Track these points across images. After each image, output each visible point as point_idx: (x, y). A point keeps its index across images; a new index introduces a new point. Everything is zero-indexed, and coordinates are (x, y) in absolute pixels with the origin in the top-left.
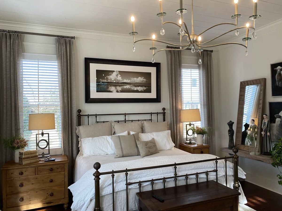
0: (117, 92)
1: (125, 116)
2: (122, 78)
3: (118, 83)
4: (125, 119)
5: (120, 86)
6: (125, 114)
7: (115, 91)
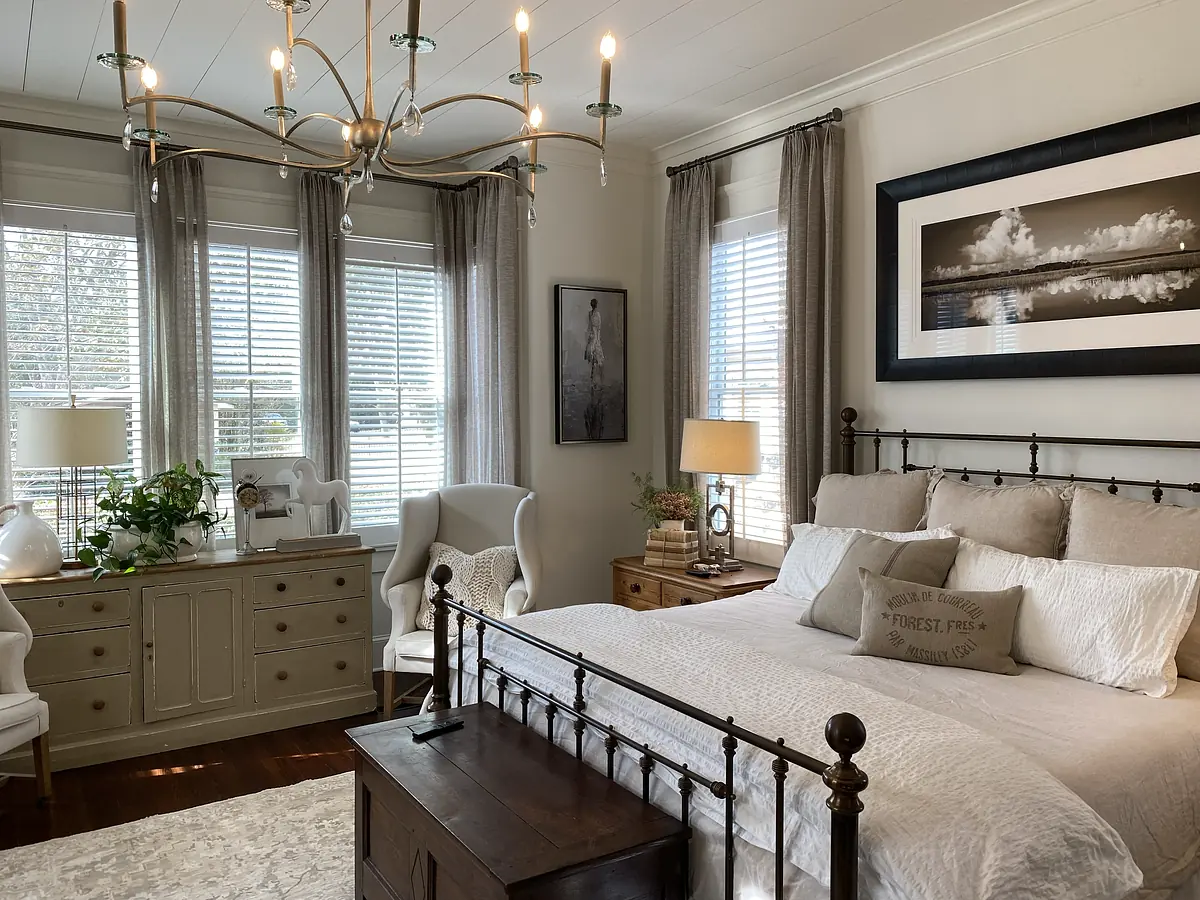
0: (1013, 319)
1: (1034, 450)
2: (1037, 243)
3: (1017, 272)
4: (1034, 468)
5: (1024, 287)
6: (1034, 441)
7: (1000, 316)
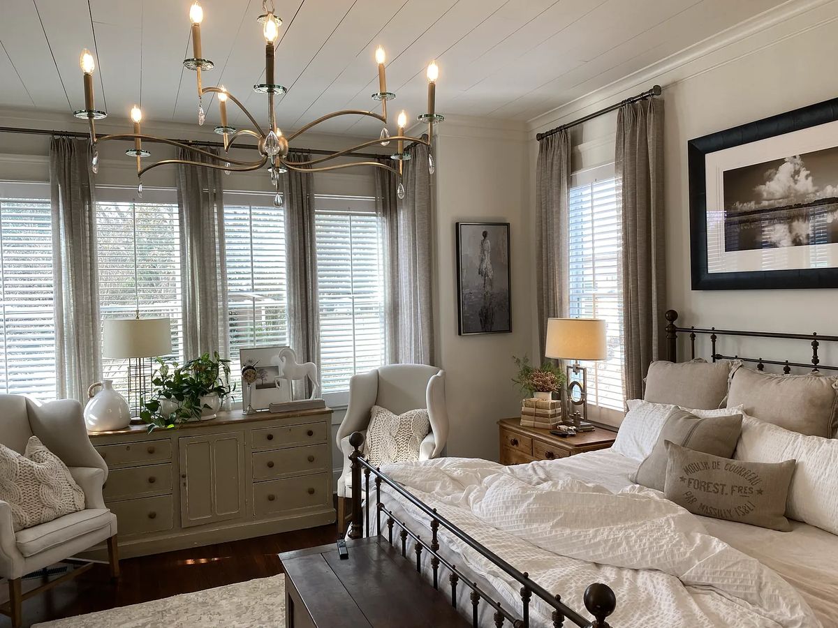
0: (797, 242)
1: (815, 346)
2: (815, 183)
3: (799, 206)
4: (816, 360)
5: (806, 217)
6: (815, 340)
7: (786, 241)
